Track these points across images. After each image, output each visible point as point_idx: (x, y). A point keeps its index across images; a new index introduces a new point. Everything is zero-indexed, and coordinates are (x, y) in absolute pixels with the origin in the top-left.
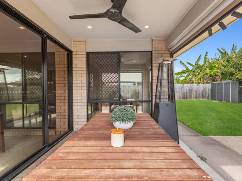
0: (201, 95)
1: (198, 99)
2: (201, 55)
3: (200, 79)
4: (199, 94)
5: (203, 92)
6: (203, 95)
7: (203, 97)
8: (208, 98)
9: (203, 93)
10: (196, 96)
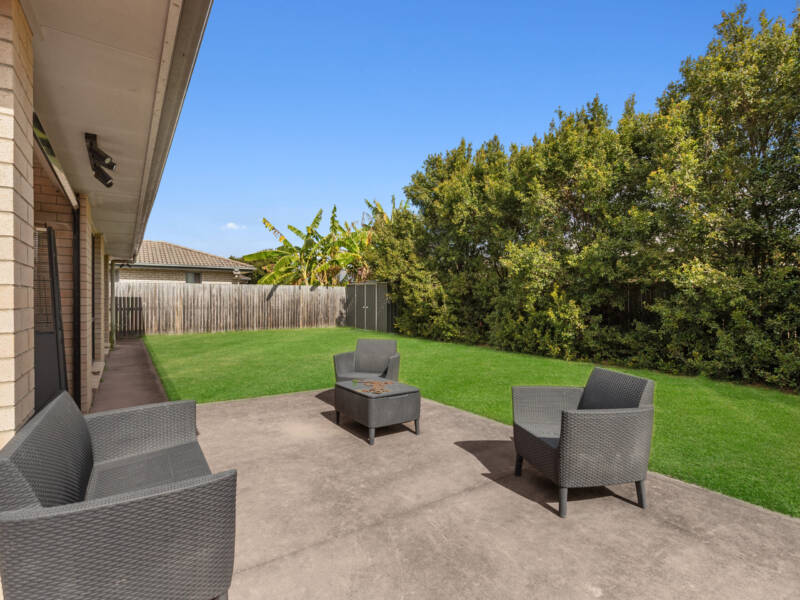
0: (321, 316)
1: (314, 328)
2: (321, 212)
3: (323, 272)
4: (318, 314)
5: (327, 307)
6: (327, 315)
7: (327, 321)
8: (338, 323)
9: (327, 311)
10: (310, 317)
